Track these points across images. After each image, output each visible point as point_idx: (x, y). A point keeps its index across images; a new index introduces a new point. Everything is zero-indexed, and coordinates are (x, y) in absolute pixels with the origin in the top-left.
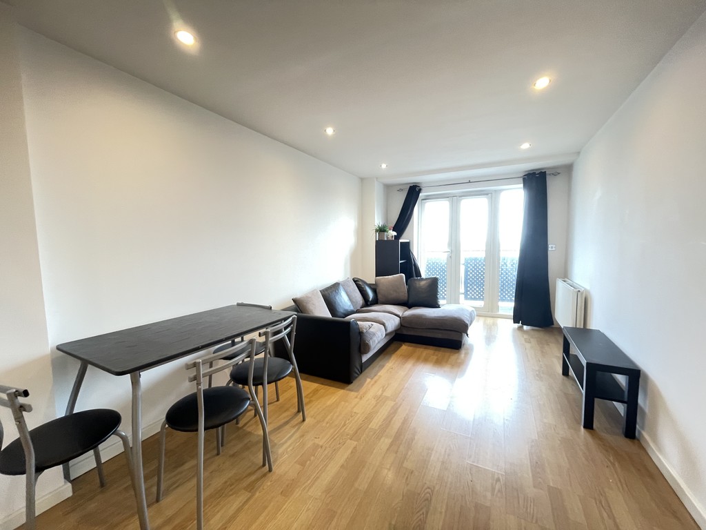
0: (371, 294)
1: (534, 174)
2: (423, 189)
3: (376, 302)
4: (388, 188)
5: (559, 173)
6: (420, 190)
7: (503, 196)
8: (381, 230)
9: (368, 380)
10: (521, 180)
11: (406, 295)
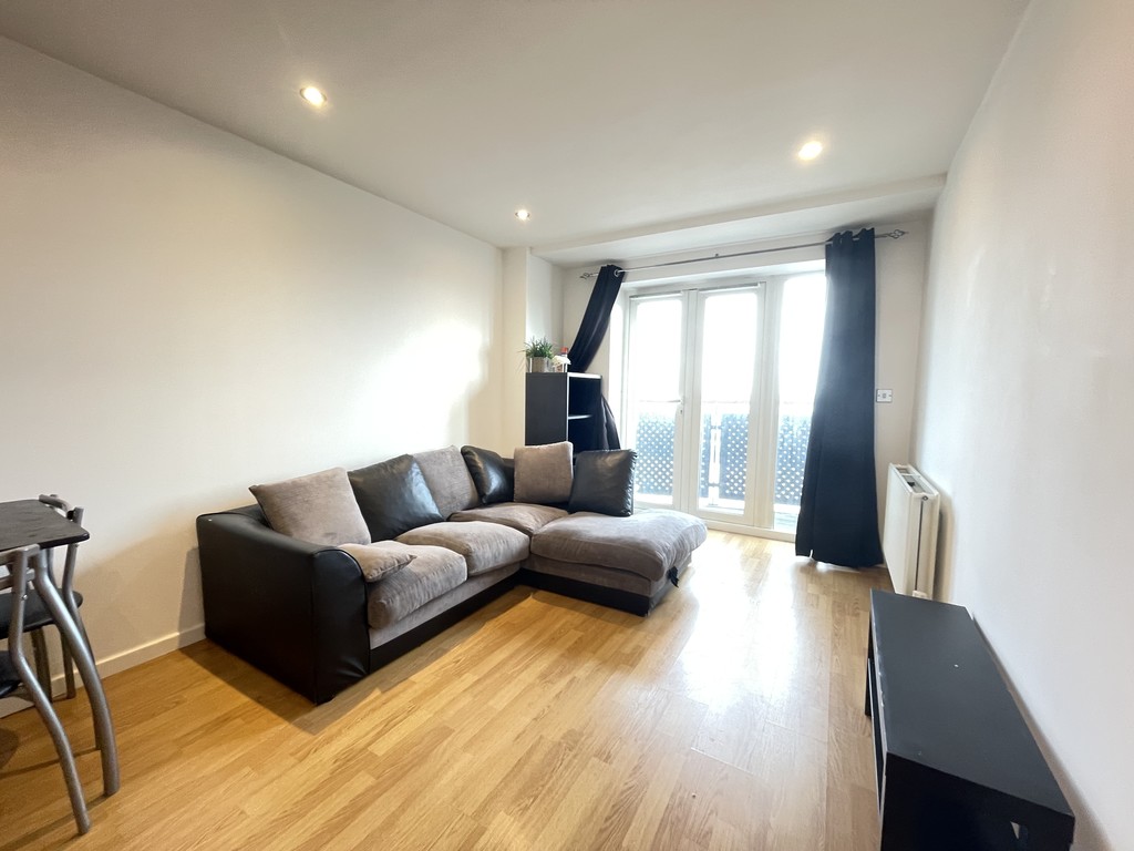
0: (495, 481)
1: (848, 234)
2: (630, 273)
3: (506, 496)
4: (563, 272)
5: (903, 233)
6: (622, 276)
7: (789, 287)
8: (538, 353)
9: (377, 692)
10: (821, 250)
11: (570, 485)
